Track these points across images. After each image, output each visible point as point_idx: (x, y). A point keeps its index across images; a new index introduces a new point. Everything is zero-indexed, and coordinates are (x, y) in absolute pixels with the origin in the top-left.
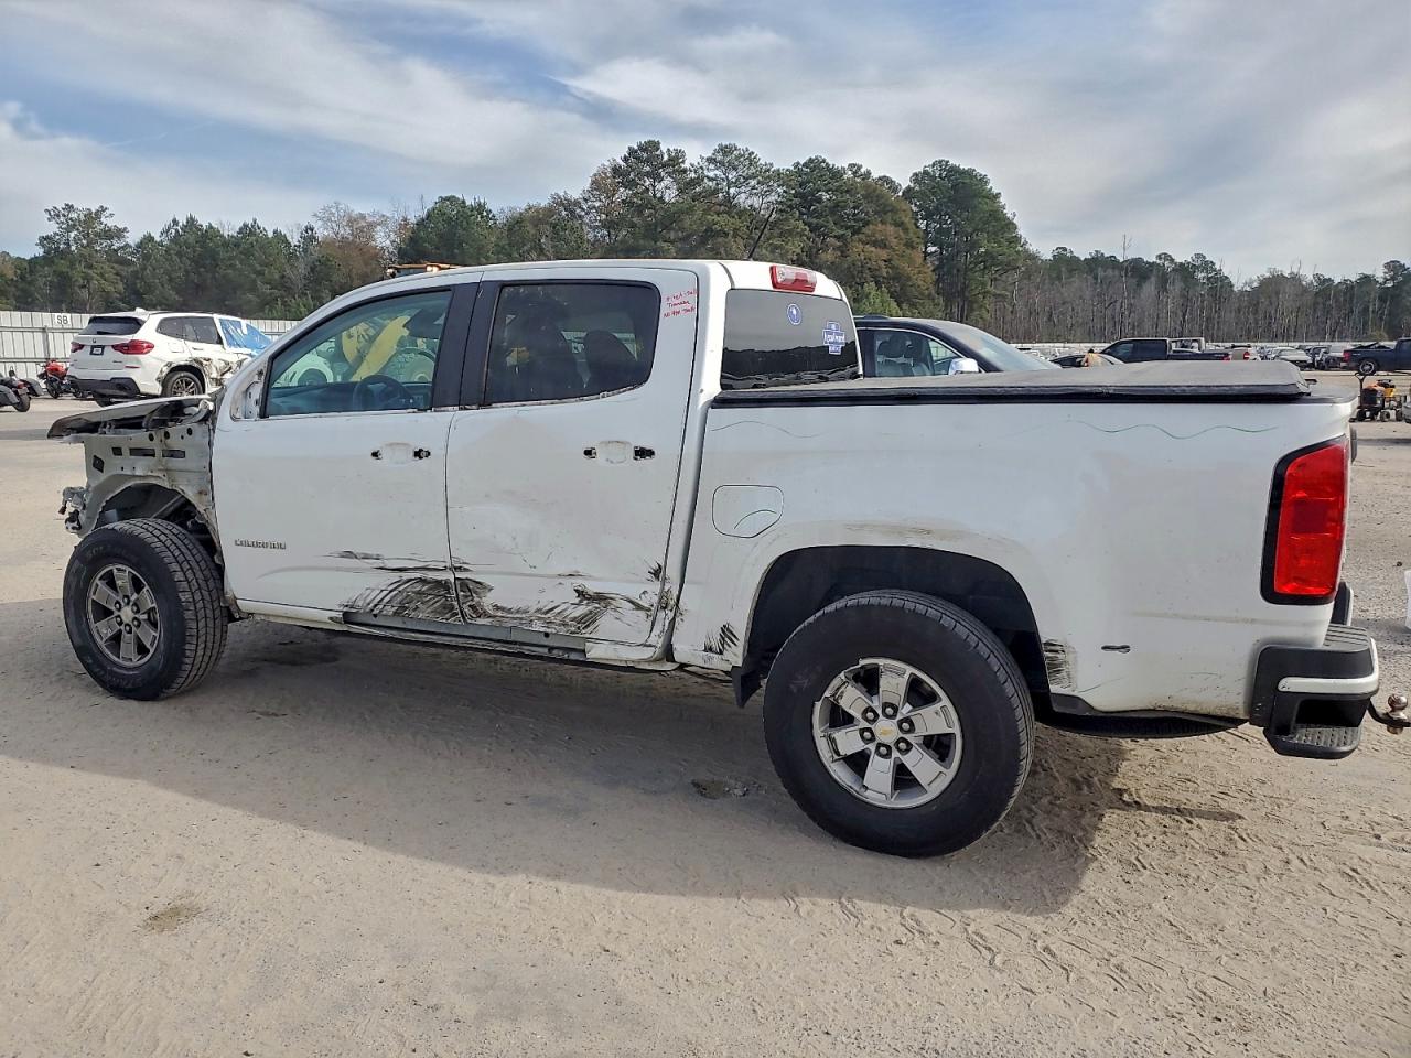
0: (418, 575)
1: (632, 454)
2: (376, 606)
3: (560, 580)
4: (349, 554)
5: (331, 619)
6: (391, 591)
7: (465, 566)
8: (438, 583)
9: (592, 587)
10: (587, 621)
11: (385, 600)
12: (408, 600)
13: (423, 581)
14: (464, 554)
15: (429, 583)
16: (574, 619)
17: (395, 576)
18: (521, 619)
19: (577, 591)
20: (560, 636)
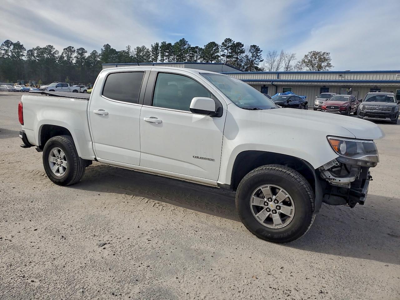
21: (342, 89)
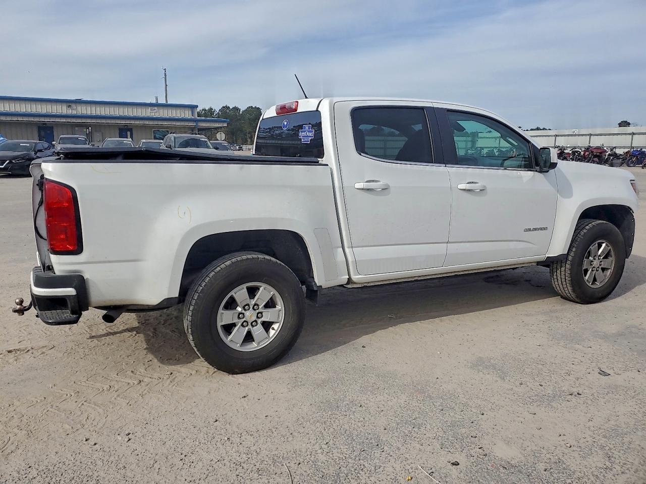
21: (76, 128)
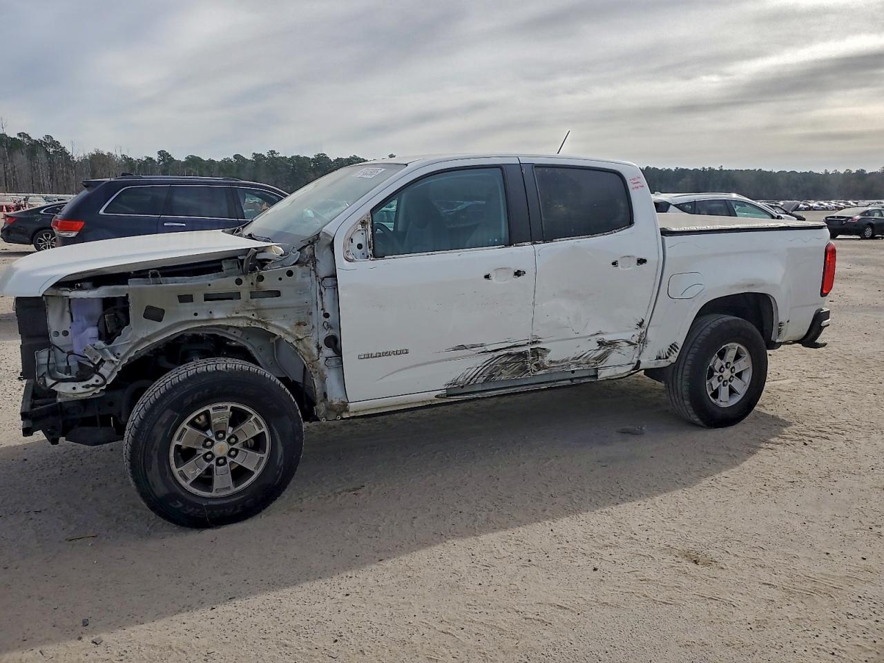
0: (505, 352)
1: (636, 262)
2: (472, 379)
3: (589, 338)
4: (462, 347)
5: (437, 396)
6: (484, 366)
7: (539, 340)
8: (520, 354)
9: (607, 338)
10: (601, 358)
11: (478, 375)
12: (495, 370)
13: (509, 355)
14: (540, 333)
15: (514, 355)
16: (595, 359)
17: (489, 356)
18: (563, 366)
19: (598, 342)
20: (583, 371)
